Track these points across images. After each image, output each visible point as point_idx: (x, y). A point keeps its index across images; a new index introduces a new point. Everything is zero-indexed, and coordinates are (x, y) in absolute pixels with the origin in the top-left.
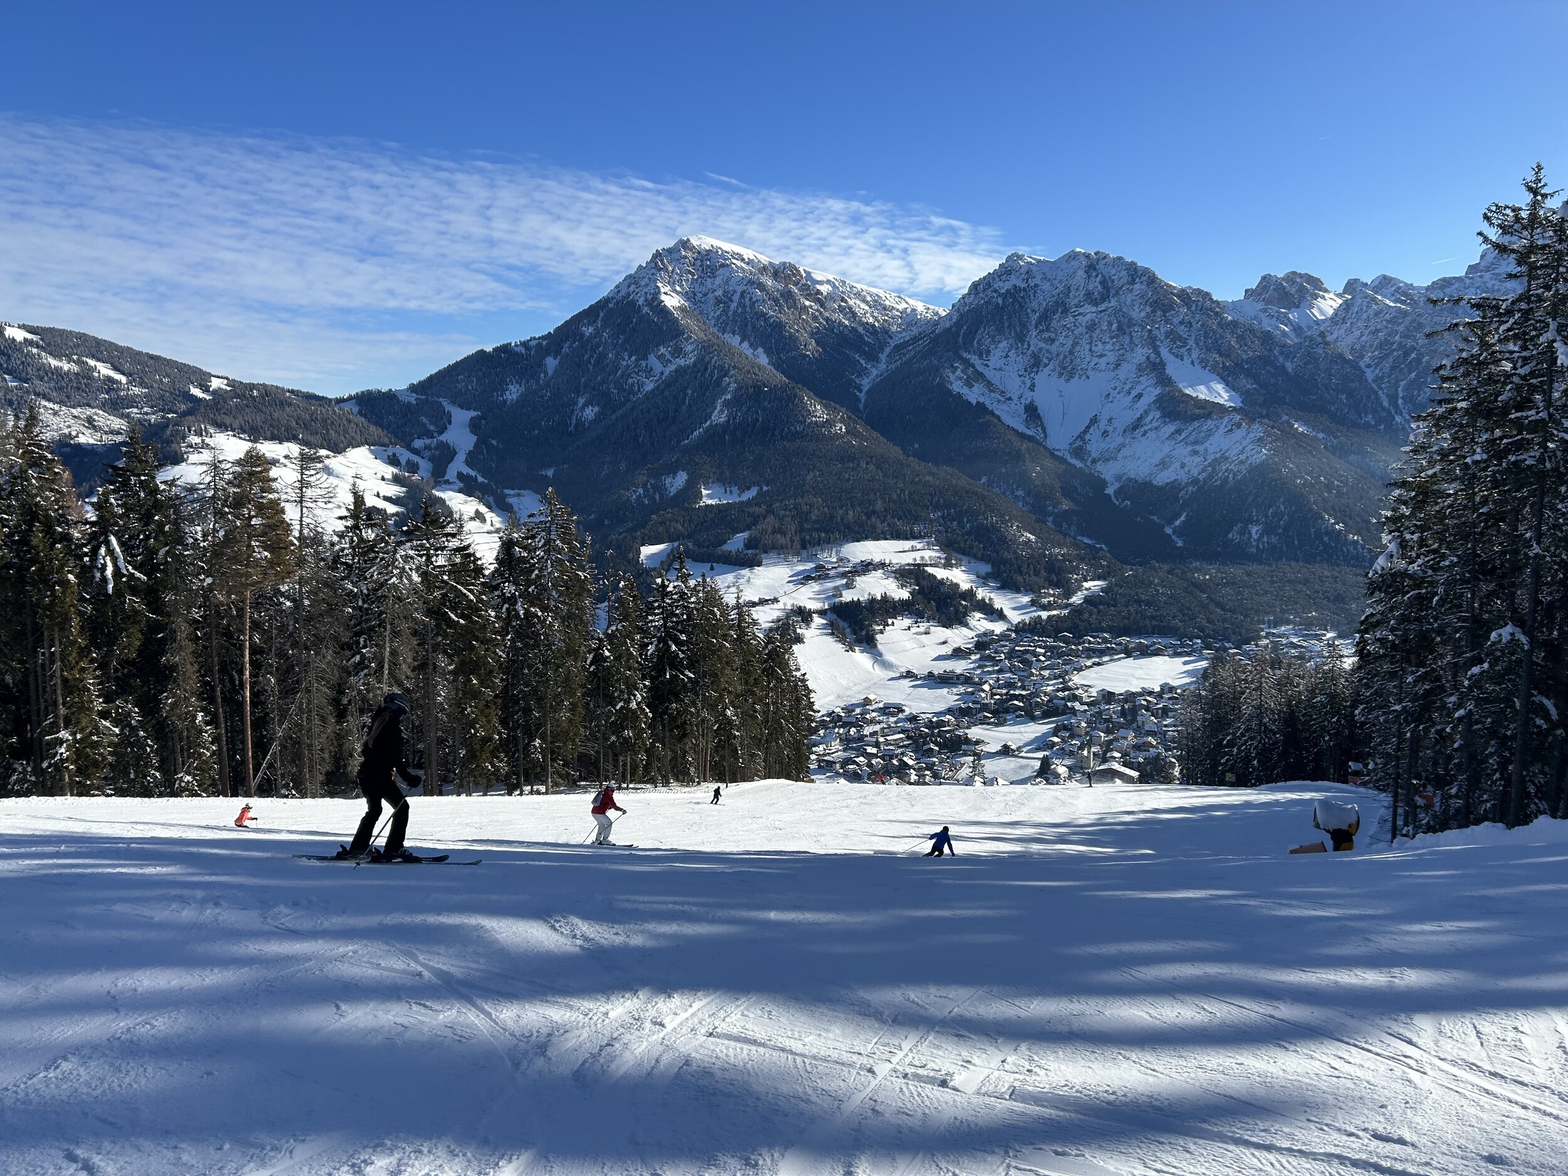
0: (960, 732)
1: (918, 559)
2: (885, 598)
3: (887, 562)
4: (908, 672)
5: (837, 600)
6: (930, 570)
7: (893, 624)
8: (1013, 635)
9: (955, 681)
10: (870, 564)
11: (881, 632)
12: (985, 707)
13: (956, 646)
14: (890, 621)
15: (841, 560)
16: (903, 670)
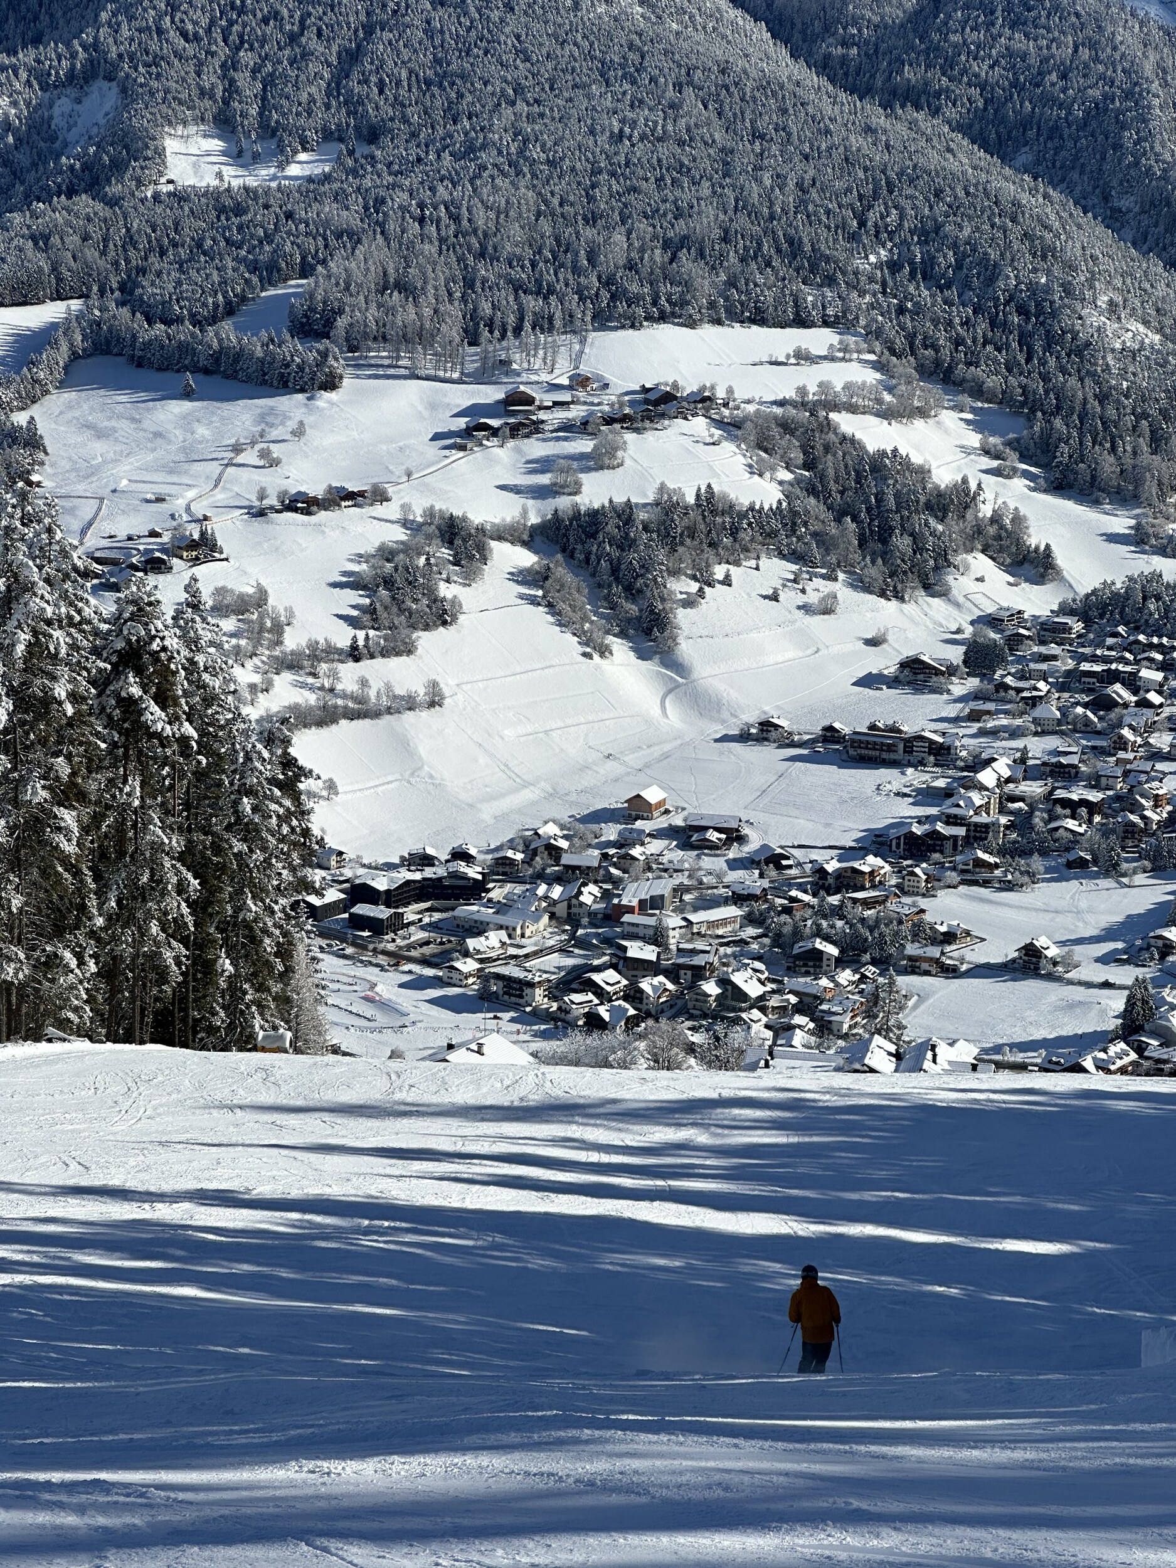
0: (904, 905)
1: (812, 389)
2: (708, 502)
3: (721, 394)
4: (767, 726)
5: (563, 503)
6: (846, 423)
7: (727, 581)
8: (1078, 627)
9: (899, 755)
10: (668, 398)
11: (689, 603)
12: (978, 834)
13: (909, 652)
14: (719, 572)
15: (580, 381)
16: (751, 717)
